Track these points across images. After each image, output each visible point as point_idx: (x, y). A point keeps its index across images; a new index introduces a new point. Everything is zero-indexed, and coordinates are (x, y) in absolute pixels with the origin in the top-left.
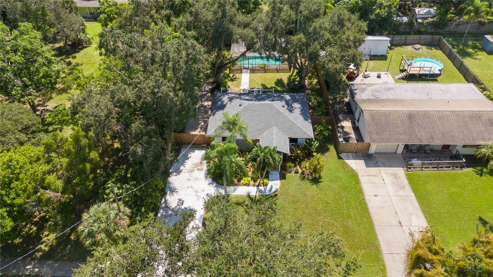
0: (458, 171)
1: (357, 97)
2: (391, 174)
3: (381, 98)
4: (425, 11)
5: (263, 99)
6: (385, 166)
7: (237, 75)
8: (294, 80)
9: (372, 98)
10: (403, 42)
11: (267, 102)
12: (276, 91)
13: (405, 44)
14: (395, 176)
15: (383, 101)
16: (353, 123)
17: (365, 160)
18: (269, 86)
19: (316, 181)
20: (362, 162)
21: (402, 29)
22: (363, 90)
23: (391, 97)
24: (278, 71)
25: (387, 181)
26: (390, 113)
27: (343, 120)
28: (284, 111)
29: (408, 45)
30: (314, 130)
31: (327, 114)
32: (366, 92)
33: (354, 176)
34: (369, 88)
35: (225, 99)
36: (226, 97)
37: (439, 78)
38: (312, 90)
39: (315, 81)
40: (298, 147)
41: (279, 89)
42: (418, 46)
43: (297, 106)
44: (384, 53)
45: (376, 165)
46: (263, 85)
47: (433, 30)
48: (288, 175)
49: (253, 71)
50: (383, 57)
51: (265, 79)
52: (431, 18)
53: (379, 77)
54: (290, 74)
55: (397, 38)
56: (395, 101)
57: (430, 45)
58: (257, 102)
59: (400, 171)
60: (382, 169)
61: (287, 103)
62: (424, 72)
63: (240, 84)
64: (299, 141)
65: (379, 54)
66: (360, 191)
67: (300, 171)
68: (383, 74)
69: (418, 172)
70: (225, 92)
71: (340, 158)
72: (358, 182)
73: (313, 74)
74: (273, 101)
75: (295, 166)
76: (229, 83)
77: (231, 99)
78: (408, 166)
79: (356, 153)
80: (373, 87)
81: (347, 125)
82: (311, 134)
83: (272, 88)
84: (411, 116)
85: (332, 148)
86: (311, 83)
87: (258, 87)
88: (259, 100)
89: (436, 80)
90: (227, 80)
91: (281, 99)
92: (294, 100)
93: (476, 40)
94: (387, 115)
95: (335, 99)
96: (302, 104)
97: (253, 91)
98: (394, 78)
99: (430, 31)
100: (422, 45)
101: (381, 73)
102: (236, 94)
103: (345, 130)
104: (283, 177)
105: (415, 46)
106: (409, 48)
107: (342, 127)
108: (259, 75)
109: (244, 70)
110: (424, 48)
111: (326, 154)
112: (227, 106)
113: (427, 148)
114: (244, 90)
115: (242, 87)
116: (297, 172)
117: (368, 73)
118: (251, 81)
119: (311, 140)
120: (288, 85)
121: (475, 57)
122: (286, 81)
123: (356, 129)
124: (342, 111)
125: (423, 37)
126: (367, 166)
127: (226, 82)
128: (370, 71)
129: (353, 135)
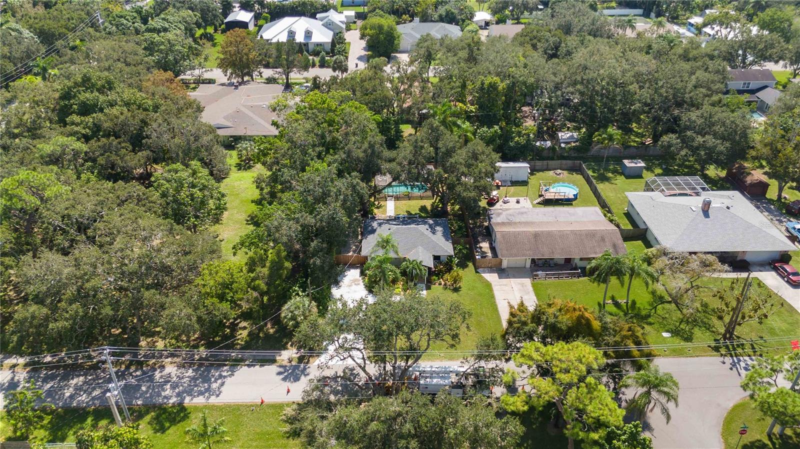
0: (575, 280)
1: (493, 221)
2: (519, 284)
3: (514, 221)
4: (568, 135)
5: (409, 224)
6: (514, 277)
7: (382, 203)
8: (437, 206)
9: (506, 221)
10: (545, 167)
11: (413, 226)
12: (420, 217)
13: (548, 169)
14: (523, 285)
15: (515, 223)
16: (491, 244)
17: (498, 274)
18: (413, 213)
19: (456, 290)
20: (496, 275)
21: (545, 154)
22: (499, 215)
23: (523, 220)
24: (421, 198)
25: (515, 288)
26: (519, 233)
27: (482, 242)
28: (428, 233)
29: (550, 170)
30: (455, 249)
31: (467, 236)
32: (502, 216)
33: (488, 285)
34: (504, 213)
35: (375, 224)
36: (376, 222)
37: (574, 203)
38: (455, 215)
39: (457, 207)
40: (441, 263)
41: (423, 215)
42: (559, 171)
43: (439, 229)
44: (526, 179)
45: (508, 277)
46: (408, 212)
47: (576, 155)
48: (433, 287)
49: (397, 198)
50: (524, 183)
51: (410, 206)
52: (574, 142)
53: (518, 202)
54: (433, 201)
55: (539, 163)
56: (526, 223)
57: (572, 170)
58: (404, 226)
59: (527, 282)
60: (512, 280)
61: (430, 226)
62: (559, 197)
63: (385, 211)
64: (441, 259)
65: (520, 179)
66: (493, 297)
67: (443, 283)
68: (521, 199)
69: (542, 281)
70: (373, 218)
71: (477, 272)
72: (491, 290)
73: (455, 201)
74: (418, 225)
75: (439, 279)
76: (376, 211)
77: (380, 225)
78: (534, 277)
79: (491, 268)
80: (508, 212)
81: (485, 245)
82: (451, 252)
83: (416, 214)
84: (536, 235)
85: (470, 265)
86: (453, 209)
87: (403, 214)
88: (406, 225)
89: (572, 205)
90: (373, 208)
91: (425, 223)
92: (437, 224)
93: (617, 165)
94: (516, 235)
95: (475, 223)
96: (444, 227)
97: (399, 218)
98: (532, 203)
99: (573, 155)
100: (563, 170)
101: (520, 198)
102: (384, 220)
103: (483, 250)
104: (428, 288)
105: (556, 171)
106: (551, 173)
107: (481, 248)
108: (404, 202)
109: (388, 198)
110: (565, 172)
111: (465, 270)
112: (378, 230)
113: (551, 262)
114: (390, 216)
115: (388, 214)
116: (440, 284)
117: (507, 198)
118: (396, 208)
119: (451, 256)
120: (432, 211)
121: (613, 182)
122: (429, 208)
123: (493, 249)
124: (481, 234)
125: (564, 162)
126: (500, 278)
127: (372, 210)
128: (510, 197)
129: (490, 254)
